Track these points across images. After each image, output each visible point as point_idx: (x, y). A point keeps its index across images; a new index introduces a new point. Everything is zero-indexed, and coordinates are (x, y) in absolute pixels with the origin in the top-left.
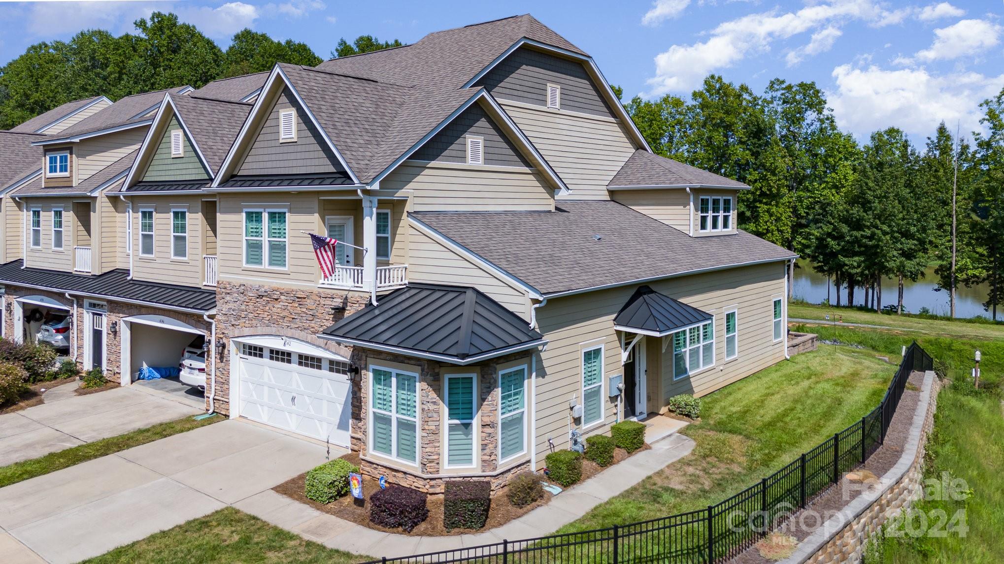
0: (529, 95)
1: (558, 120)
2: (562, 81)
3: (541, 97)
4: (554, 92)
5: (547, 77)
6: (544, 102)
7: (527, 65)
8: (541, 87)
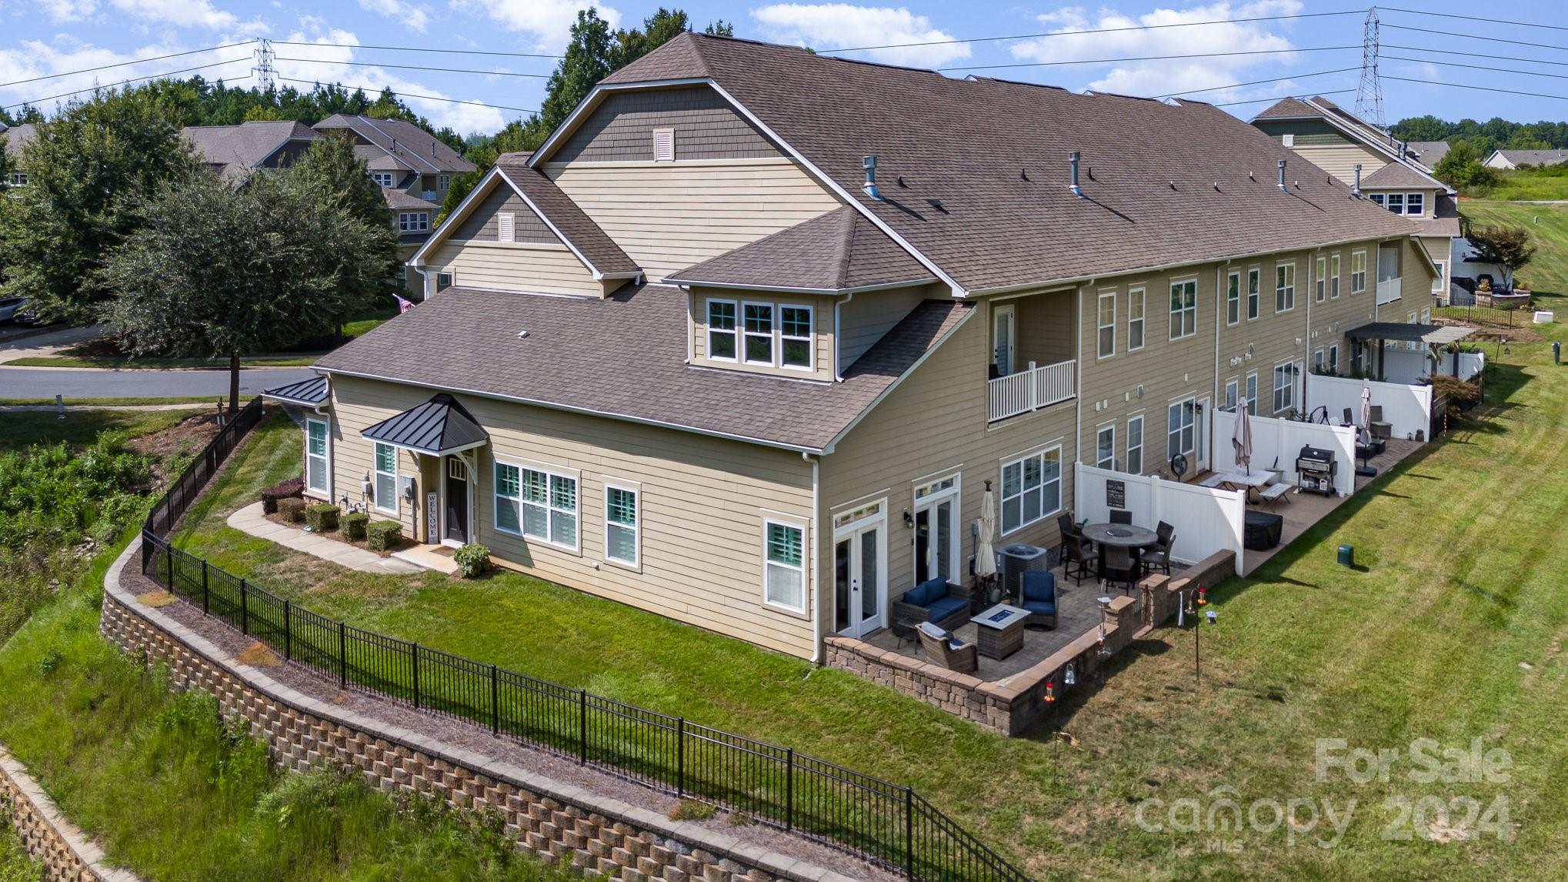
0: (628, 150)
1: (673, 176)
2: (672, 120)
3: (644, 150)
4: (664, 138)
5: (652, 121)
6: (650, 155)
7: (623, 113)
8: (644, 136)
